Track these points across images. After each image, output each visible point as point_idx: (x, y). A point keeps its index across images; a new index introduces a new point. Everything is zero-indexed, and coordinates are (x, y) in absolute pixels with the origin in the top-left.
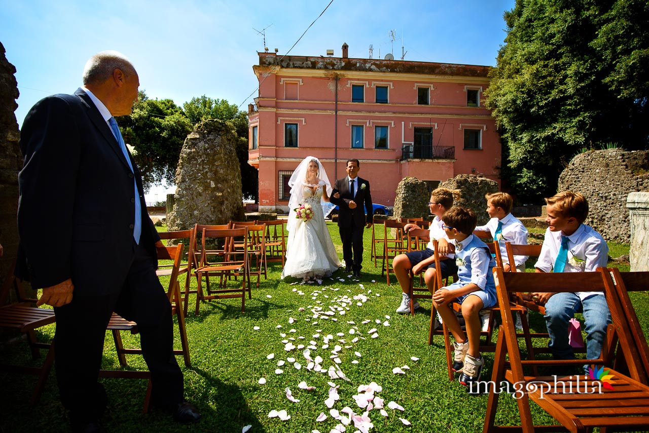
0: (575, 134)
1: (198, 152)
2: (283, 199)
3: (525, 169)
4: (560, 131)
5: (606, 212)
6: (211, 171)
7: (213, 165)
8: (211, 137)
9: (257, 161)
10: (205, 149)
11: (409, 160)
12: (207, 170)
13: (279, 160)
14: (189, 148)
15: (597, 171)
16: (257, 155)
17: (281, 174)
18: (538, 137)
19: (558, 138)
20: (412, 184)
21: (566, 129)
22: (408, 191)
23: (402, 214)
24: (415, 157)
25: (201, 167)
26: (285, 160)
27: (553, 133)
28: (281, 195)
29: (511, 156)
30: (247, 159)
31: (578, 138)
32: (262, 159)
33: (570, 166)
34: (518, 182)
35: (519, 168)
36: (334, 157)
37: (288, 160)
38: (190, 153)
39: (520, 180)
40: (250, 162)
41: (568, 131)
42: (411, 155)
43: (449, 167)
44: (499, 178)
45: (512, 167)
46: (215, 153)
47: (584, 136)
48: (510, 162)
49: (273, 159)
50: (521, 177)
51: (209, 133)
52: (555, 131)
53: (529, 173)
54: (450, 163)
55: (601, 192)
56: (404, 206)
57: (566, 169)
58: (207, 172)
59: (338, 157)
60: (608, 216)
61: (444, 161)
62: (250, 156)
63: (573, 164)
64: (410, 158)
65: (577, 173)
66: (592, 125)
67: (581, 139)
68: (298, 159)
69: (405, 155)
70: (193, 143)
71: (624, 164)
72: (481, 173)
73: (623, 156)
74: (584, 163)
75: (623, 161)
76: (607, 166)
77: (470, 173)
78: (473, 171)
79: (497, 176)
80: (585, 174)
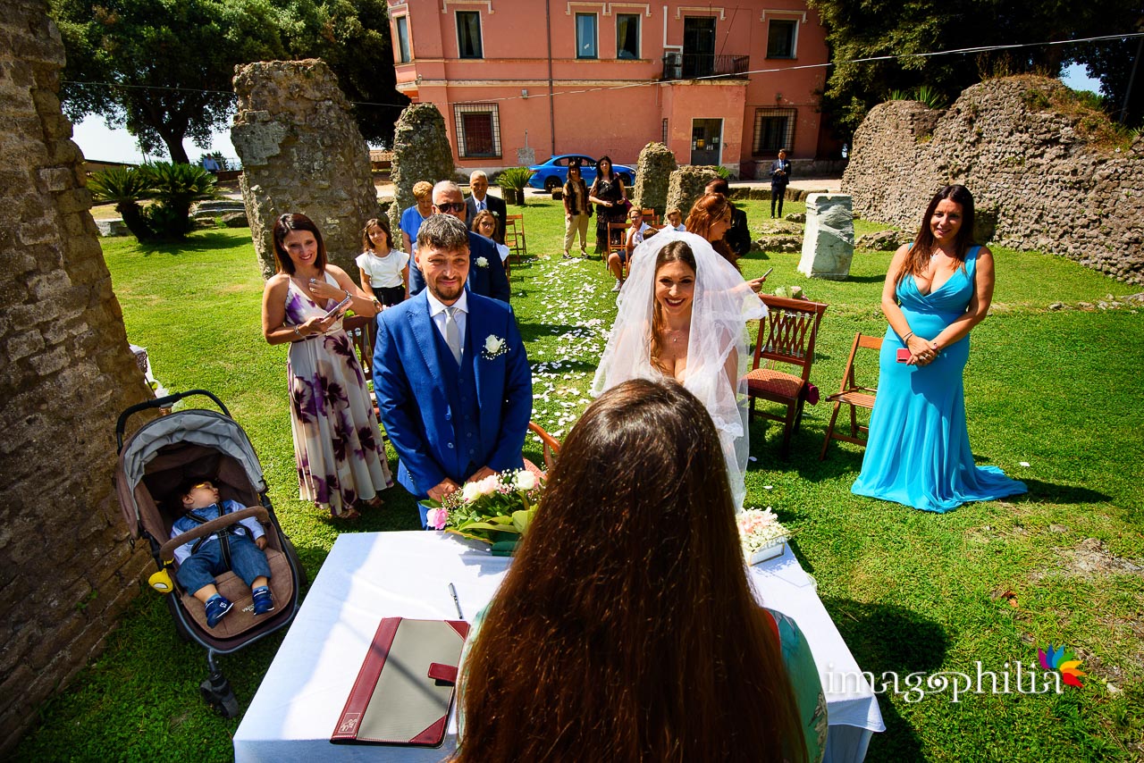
0: (915, 52)
1: (415, 147)
2: (466, 156)
3: (854, 99)
4: (897, 43)
5: (887, 187)
6: (432, 168)
7: (433, 161)
8: (425, 128)
9: (413, 87)
10: (422, 143)
11: (673, 81)
12: (427, 167)
13: (453, 84)
14: (403, 142)
15: (888, 132)
16: (412, 75)
17: (459, 110)
20: (655, 154)
21: (905, 42)
22: (650, 164)
23: (643, 196)
24: (684, 77)
25: (421, 165)
26: (463, 84)
27: (887, 48)
28: (463, 150)
29: (833, 78)
30: (394, 81)
31: (917, 59)
32: (423, 84)
33: (867, 122)
34: (842, 121)
35: (845, 97)
36: (547, 77)
37: (469, 84)
38: (407, 148)
39: (845, 117)
40: (400, 88)
41: (907, 45)
42: (678, 71)
43: (738, 95)
44: (818, 112)
45: (832, 96)
46: (433, 147)
48: (828, 87)
49: (443, 84)
50: (848, 111)
51: (422, 123)
52: (891, 45)
53: (860, 105)
54: (740, 86)
55: (886, 161)
56: (646, 185)
57: (862, 125)
58: (427, 170)
59: (554, 77)
60: (888, 192)
61: (730, 83)
62: (399, 76)
63: (868, 119)
64: (674, 79)
65: (870, 132)
67: (921, 62)
68: (485, 82)
69: (667, 73)
70: (407, 137)
71: (911, 127)
72: (791, 103)
73: (913, 115)
74: (879, 119)
75: (912, 124)
76: (897, 128)
77: (773, 103)
78: (779, 99)
79: (815, 106)
80: (877, 134)
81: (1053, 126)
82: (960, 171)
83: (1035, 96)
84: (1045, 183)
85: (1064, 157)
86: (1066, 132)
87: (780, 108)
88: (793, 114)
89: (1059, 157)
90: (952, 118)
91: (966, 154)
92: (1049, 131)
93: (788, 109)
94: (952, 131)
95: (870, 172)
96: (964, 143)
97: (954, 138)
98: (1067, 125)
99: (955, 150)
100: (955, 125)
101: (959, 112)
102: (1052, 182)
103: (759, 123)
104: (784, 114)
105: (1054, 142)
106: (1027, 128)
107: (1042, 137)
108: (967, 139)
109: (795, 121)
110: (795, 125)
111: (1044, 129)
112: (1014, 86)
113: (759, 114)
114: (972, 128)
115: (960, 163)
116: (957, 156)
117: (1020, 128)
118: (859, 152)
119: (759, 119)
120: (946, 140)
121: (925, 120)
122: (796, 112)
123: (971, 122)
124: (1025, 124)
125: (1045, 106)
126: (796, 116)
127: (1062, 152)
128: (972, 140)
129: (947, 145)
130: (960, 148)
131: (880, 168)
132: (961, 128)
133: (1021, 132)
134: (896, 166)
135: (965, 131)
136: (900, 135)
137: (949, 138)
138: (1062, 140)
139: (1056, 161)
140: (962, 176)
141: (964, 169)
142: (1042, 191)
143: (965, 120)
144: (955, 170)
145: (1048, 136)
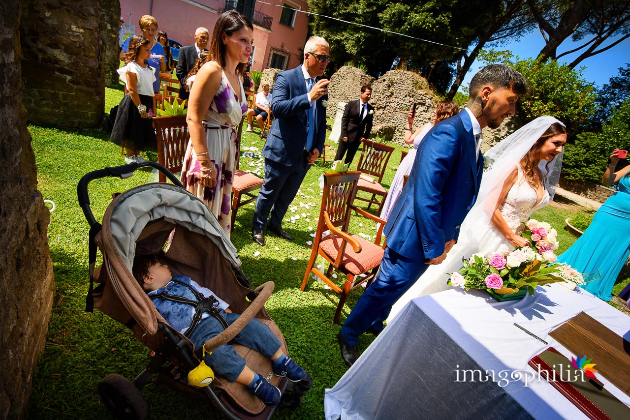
0: (352, 46)
4: (345, 39)
15: (349, 81)
18: (331, 38)
19: (343, 44)
21: (349, 39)
27: (341, 39)
31: (353, 49)
33: (338, 73)
41: (350, 41)
43: (264, 37)
44: (299, 59)
47: (357, 49)
52: (343, 38)
54: (266, 32)
55: (346, 94)
57: (336, 73)
61: (262, 29)
63: (340, 72)
65: (340, 78)
66: (364, 43)
67: (354, 51)
71: (361, 81)
72: (288, 51)
73: (362, 76)
74: (345, 73)
75: (361, 80)
76: (354, 80)
77: (279, 47)
78: (282, 46)
79: (298, 56)
80: (343, 80)
81: (424, 98)
82: (381, 107)
83: (417, 83)
84: (417, 121)
85: (426, 111)
86: (428, 102)
87: (283, 51)
88: (288, 56)
89: (424, 111)
90: (381, 82)
91: (385, 100)
92: (422, 99)
93: (286, 53)
94: (380, 88)
95: (338, 97)
96: (384, 95)
97: (380, 92)
98: (429, 99)
99: (380, 97)
100: (382, 86)
101: (384, 80)
102: (420, 121)
103: (272, 56)
104: (284, 55)
105: (423, 104)
106: (413, 96)
107: (419, 101)
108: (386, 94)
109: (289, 60)
110: (288, 63)
111: (420, 98)
112: (410, 76)
113: (272, 51)
114: (389, 89)
115: (381, 103)
116: (381, 100)
117: (410, 95)
118: (333, 86)
119: (272, 53)
120: (376, 92)
121: (366, 80)
122: (290, 56)
123: (389, 87)
124: (413, 93)
125: (421, 88)
126: (289, 58)
127: (426, 109)
128: (388, 95)
129: (377, 94)
130: (382, 97)
131: (343, 96)
132: (385, 88)
133: (410, 97)
134: (351, 98)
135: (386, 90)
136: (355, 84)
137: (378, 91)
138: (426, 104)
139: (423, 113)
140: (382, 110)
141: (383, 107)
142: (416, 124)
143: (387, 85)
144: (379, 106)
145: (422, 101)
